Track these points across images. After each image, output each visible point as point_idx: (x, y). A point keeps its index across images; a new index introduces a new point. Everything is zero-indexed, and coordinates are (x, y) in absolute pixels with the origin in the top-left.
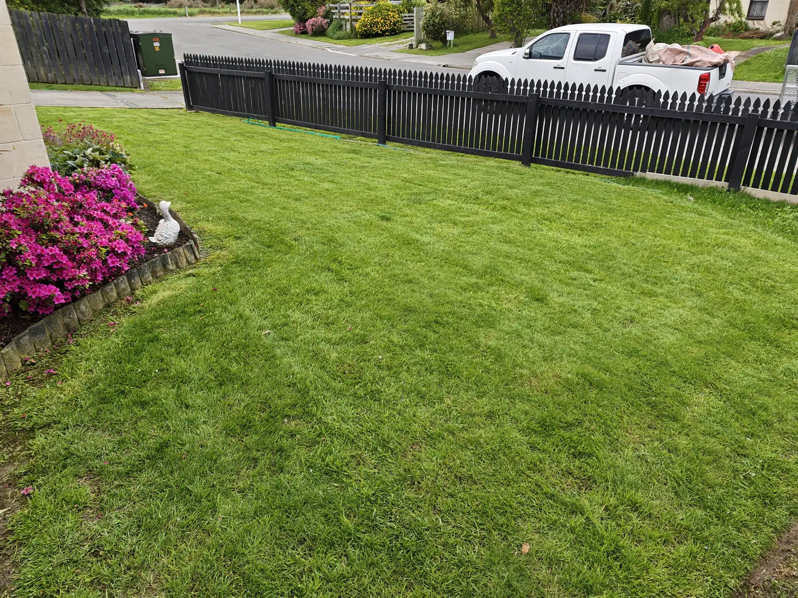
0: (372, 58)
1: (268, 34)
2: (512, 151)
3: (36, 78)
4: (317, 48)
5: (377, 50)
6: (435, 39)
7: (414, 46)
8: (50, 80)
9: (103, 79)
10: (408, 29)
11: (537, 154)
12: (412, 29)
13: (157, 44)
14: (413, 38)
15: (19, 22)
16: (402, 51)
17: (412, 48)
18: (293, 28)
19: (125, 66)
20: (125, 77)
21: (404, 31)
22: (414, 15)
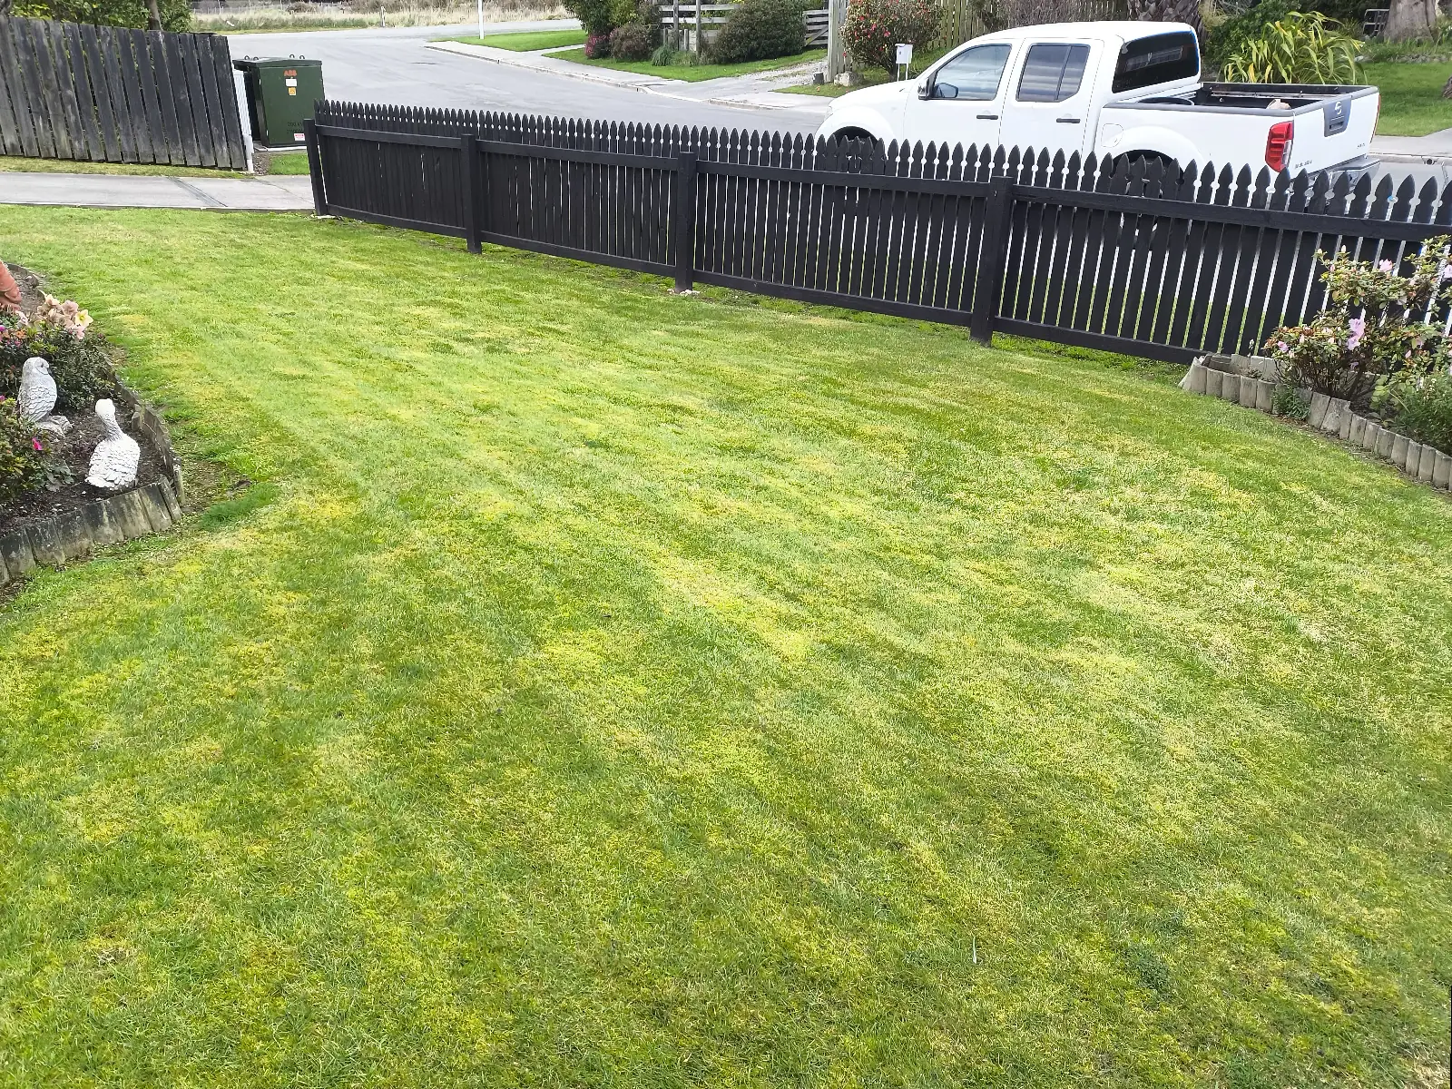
0: (732, 105)
1: (535, 59)
2: (953, 304)
3: (52, 150)
4: (625, 87)
5: (747, 89)
6: (870, 62)
7: (827, 78)
8: (78, 154)
9: (177, 153)
10: (818, 43)
11: (1007, 312)
12: (824, 42)
13: (292, 83)
14: (825, 63)
15: (25, 41)
16: (797, 90)
17: (822, 83)
18: (583, 46)
19: (218, 126)
20: (217, 147)
21: (810, 48)
22: (830, 11)
